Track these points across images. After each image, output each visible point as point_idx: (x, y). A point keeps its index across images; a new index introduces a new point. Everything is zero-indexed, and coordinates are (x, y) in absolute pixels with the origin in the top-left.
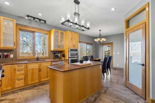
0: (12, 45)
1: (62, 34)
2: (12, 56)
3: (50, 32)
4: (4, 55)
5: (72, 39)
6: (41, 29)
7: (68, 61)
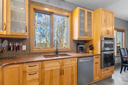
0: (23, 31)
1: (89, 14)
2: (24, 48)
3: (72, 12)
4: (15, 47)
5: (105, 21)
6: (61, 9)
7: (100, 56)
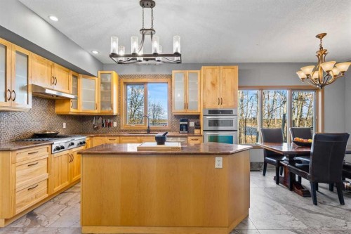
2: (115, 124)
3: (170, 77)
4: (107, 123)
5: (213, 85)
6: (156, 76)
7: (202, 138)
